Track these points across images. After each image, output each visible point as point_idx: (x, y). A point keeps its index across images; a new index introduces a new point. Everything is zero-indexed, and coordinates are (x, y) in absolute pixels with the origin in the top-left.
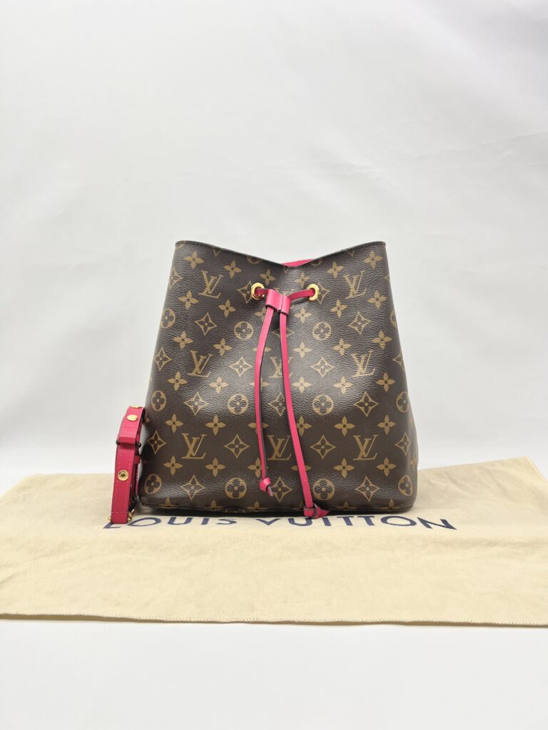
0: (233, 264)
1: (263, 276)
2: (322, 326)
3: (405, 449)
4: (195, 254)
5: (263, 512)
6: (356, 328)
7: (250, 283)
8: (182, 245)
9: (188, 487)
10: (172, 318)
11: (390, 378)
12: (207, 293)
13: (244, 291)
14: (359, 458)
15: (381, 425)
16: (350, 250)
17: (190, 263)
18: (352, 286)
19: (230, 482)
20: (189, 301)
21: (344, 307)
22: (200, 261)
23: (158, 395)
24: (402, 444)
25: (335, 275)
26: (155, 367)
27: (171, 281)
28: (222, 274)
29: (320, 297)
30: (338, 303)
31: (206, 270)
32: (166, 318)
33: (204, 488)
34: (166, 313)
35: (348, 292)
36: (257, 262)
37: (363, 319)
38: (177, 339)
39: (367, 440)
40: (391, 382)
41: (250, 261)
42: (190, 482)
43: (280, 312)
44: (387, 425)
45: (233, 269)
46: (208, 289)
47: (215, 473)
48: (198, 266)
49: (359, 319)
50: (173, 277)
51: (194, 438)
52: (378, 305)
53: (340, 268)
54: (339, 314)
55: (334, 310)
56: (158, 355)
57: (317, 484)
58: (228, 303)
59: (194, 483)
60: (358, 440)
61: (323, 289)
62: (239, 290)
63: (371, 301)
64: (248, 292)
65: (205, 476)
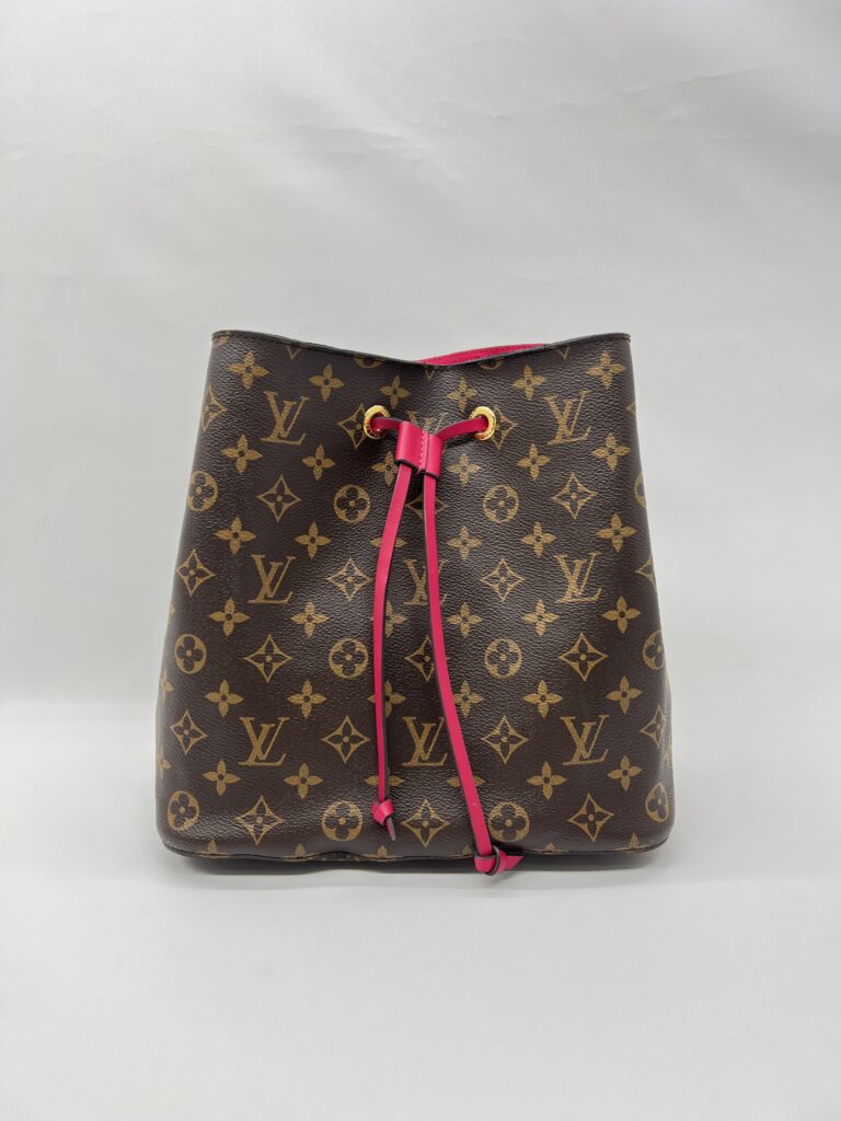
0: (328, 372)
1: (386, 390)
2: (501, 494)
3: (658, 737)
4: (249, 358)
5: (393, 863)
6: (567, 505)
7: (361, 407)
8: (223, 341)
9: (251, 819)
10: (212, 490)
11: (630, 606)
12: (279, 437)
13: (351, 425)
14: (575, 761)
15: (614, 696)
16: (562, 347)
17: (240, 377)
18: (562, 421)
19: (331, 810)
20: (242, 454)
21: (544, 460)
22: (261, 372)
23: (189, 643)
24: (652, 729)
25: (529, 393)
26: (180, 587)
27: (206, 416)
28: (305, 395)
29: (497, 434)
30: (533, 451)
31: (275, 390)
32: (199, 490)
33: (281, 821)
34: (198, 481)
35: (552, 432)
36: (376, 364)
37: (581, 487)
38: (223, 535)
39: (587, 726)
40: (633, 614)
41: (360, 363)
42: (255, 808)
43: (423, 473)
44: (624, 695)
45: (327, 382)
46: (279, 428)
47: (303, 792)
48: (257, 381)
49: (574, 488)
50: (209, 407)
51: (263, 725)
52: (612, 463)
53: (539, 380)
54: (535, 472)
55: (524, 463)
56: (186, 564)
57: (496, 812)
58: (320, 451)
59: (261, 811)
60: (570, 725)
61: (504, 419)
62: (341, 424)
63: (600, 453)
64: (358, 427)
65: (282, 797)
